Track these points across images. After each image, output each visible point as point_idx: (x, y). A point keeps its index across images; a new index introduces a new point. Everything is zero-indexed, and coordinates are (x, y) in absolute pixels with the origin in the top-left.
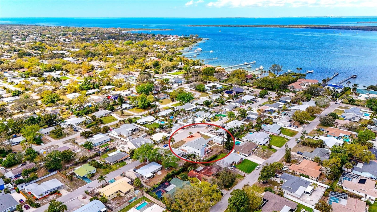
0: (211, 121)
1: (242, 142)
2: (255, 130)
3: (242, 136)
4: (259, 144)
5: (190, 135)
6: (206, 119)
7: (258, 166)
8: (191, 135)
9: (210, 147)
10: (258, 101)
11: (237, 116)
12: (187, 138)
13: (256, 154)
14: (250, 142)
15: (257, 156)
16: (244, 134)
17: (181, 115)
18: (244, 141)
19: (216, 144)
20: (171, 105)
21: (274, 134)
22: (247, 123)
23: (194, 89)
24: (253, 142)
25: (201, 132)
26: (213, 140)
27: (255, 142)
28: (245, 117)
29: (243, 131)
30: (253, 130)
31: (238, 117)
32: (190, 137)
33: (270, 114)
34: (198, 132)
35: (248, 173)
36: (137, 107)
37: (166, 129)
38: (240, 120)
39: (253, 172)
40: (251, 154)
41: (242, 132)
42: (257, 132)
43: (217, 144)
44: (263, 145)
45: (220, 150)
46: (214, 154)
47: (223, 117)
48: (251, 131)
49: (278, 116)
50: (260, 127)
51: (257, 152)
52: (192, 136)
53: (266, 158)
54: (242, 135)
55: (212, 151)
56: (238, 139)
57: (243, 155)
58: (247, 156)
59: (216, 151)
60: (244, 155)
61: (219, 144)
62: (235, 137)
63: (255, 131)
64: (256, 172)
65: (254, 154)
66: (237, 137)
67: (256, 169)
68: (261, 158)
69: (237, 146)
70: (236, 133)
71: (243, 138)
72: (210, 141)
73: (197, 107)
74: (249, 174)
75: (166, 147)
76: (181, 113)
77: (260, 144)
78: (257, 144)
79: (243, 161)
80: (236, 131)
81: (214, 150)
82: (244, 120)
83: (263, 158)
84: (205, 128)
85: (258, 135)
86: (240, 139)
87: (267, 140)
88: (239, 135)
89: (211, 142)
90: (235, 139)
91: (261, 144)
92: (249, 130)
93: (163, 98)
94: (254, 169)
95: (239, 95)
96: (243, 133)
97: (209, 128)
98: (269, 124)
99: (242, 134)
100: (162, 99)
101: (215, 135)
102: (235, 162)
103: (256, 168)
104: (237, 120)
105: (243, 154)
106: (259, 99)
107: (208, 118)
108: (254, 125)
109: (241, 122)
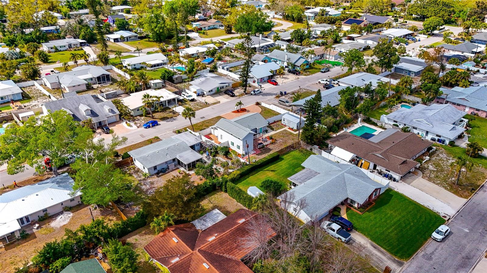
0: (300, 73)
1: (379, 130)
2: (419, 100)
3: (382, 114)
4: (433, 140)
5: (238, 108)
6: (290, 67)
7: (443, 228)
8: (242, 108)
9: (271, 133)
10: (419, 41)
11: (370, 62)
12: (233, 112)
13: (427, 172)
14: (405, 130)
15: (430, 179)
16: (385, 106)
17: (233, 57)
18: (386, 126)
19: (286, 128)
20: (222, 40)
21: (479, 113)
22: (394, 82)
23: (281, 17)
24: (416, 132)
25: (263, 104)
26: (281, 120)
27: (422, 134)
28: (388, 65)
29: (383, 98)
30: (412, 98)
31: (372, 65)
32: (238, 111)
33: (456, 64)
34: (258, 104)
35: (401, 257)
36: (147, 39)
37: (180, 83)
38: (375, 73)
39: (420, 253)
40: (410, 172)
41: (381, 100)
42: (425, 103)
43: (289, 128)
44: (447, 142)
45: (290, 143)
46: (275, 150)
47: (333, 65)
48: (406, 102)
49: (476, 69)
50: (437, 92)
51: (431, 167)
52: (244, 110)
53: (466, 193)
54: (381, 111)
55: (272, 143)
56: (367, 120)
57: (380, 173)
58: (395, 180)
59: (281, 145)
60: (386, 176)
61: (292, 129)
62: (360, 113)
63: (418, 102)
64: (436, 254)
65: (420, 172)
66: (365, 114)
67: (435, 239)
68: (446, 188)
69: (363, 140)
70: (362, 103)
71: (384, 118)
72: (275, 122)
73: (276, 43)
74: (406, 264)
75: (149, 127)
76: (235, 54)
77: (439, 140)
78: (429, 138)
79: (379, 196)
80: (362, 98)
81: (279, 141)
82: (388, 73)
83: (456, 193)
84: (274, 96)
85: (430, 113)
86: (373, 120)
87: (461, 129)
88: (372, 109)
89: (278, 123)
90: (360, 119)
91: (441, 138)
92: (399, 98)
93: (211, 27)
94: (426, 240)
95: (376, 28)
96: (383, 103)
97: (281, 98)
98: (458, 85)
99: (379, 108)
100: (209, 29)
101: (289, 110)
102: (352, 201)
103: (434, 235)
104: (367, 72)
105: (384, 170)
106: (422, 37)
107: (294, 66)
108: (413, 86)
109: (378, 77)
